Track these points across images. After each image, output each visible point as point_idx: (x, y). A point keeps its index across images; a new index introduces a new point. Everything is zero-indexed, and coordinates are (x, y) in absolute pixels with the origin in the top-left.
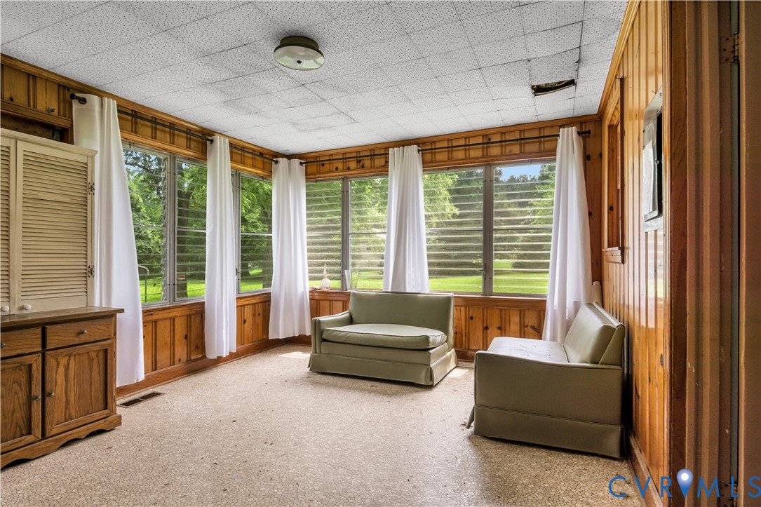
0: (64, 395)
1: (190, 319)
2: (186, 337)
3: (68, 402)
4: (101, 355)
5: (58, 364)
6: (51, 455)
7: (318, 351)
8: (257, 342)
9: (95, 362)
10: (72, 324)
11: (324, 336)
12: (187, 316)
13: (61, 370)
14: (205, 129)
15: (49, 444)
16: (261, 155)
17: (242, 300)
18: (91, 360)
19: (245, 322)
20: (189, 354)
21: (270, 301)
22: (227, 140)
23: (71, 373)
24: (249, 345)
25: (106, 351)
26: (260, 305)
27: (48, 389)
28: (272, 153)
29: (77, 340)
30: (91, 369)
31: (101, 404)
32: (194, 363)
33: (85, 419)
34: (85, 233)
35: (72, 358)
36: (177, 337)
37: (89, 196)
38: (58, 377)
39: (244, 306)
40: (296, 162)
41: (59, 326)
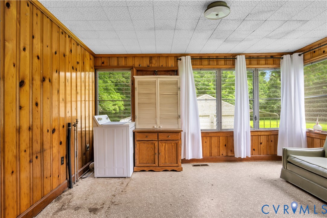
0: (164, 155)
1: (228, 138)
2: (225, 145)
3: (165, 158)
4: (176, 145)
5: (162, 145)
6: (161, 172)
7: (285, 168)
8: (270, 156)
9: (174, 147)
10: (166, 133)
11: (288, 160)
12: (226, 137)
13: (163, 147)
14: (233, 54)
15: (159, 169)
16: (272, 57)
17: (259, 132)
18: (172, 146)
19: (261, 143)
20: (227, 153)
21: (278, 135)
22: (244, 56)
23: (166, 149)
24: (264, 156)
25: (177, 144)
26: (272, 136)
27: (159, 152)
28: (280, 54)
29: (167, 139)
30: (172, 149)
31: (176, 162)
32: (229, 158)
33: (170, 165)
34: (177, 103)
35: (167, 144)
36: (221, 145)
37: (178, 91)
38: (162, 149)
39: (260, 135)
40: (296, 55)
41: (162, 134)
